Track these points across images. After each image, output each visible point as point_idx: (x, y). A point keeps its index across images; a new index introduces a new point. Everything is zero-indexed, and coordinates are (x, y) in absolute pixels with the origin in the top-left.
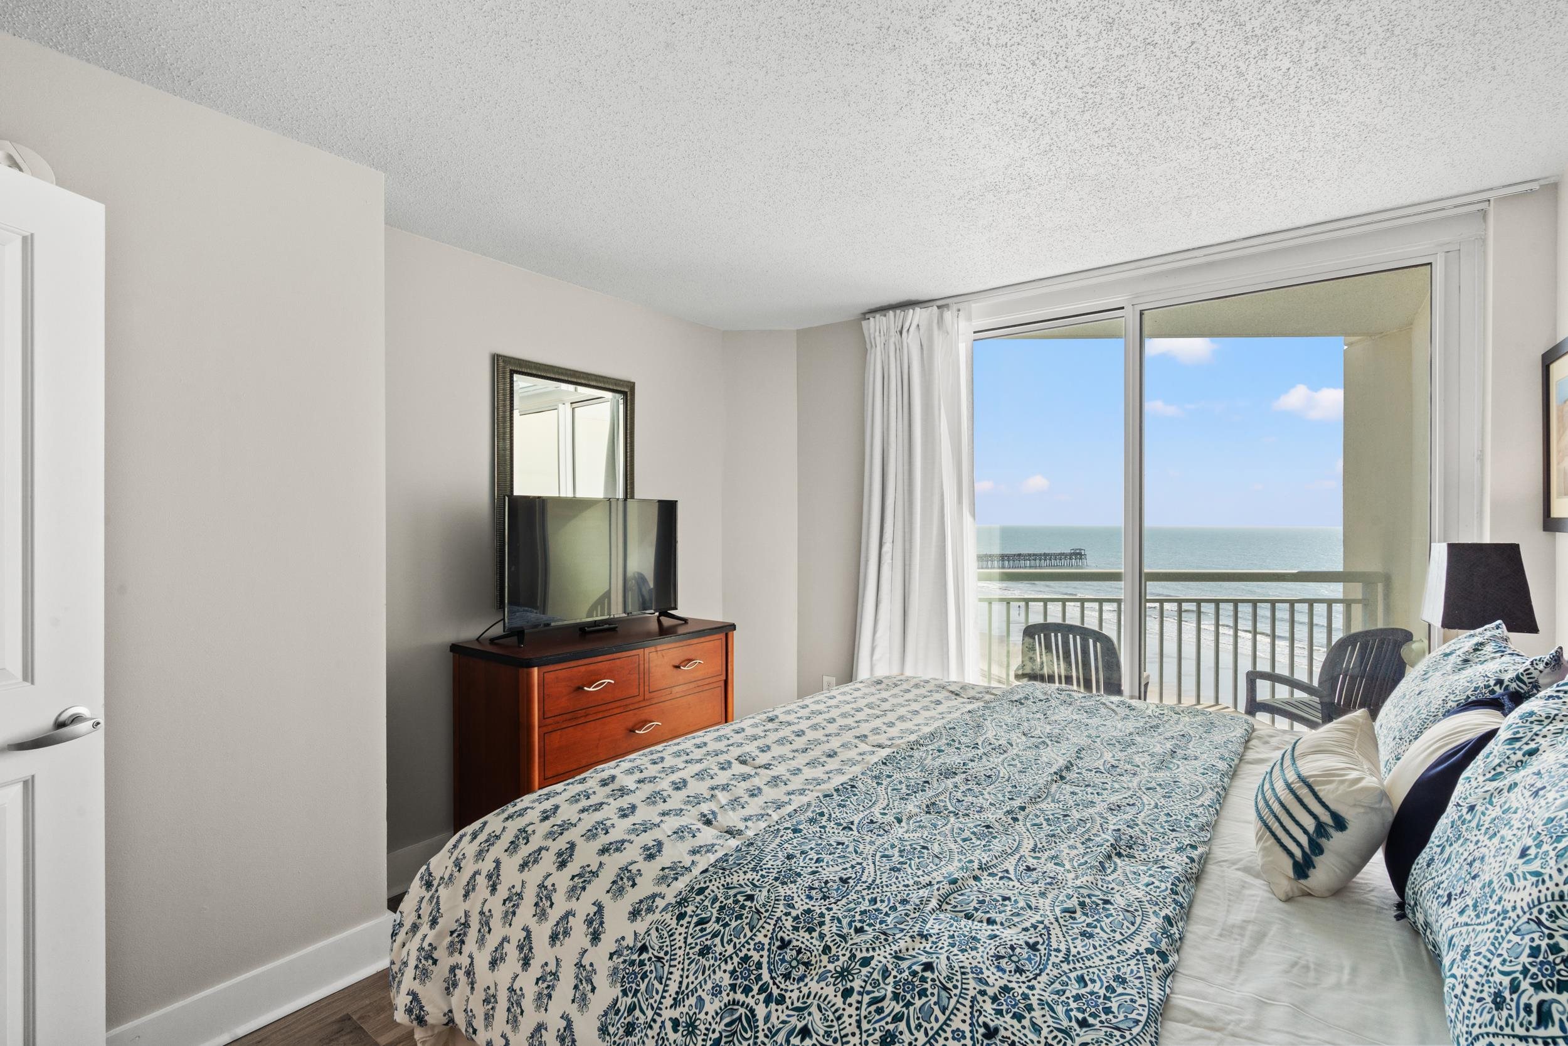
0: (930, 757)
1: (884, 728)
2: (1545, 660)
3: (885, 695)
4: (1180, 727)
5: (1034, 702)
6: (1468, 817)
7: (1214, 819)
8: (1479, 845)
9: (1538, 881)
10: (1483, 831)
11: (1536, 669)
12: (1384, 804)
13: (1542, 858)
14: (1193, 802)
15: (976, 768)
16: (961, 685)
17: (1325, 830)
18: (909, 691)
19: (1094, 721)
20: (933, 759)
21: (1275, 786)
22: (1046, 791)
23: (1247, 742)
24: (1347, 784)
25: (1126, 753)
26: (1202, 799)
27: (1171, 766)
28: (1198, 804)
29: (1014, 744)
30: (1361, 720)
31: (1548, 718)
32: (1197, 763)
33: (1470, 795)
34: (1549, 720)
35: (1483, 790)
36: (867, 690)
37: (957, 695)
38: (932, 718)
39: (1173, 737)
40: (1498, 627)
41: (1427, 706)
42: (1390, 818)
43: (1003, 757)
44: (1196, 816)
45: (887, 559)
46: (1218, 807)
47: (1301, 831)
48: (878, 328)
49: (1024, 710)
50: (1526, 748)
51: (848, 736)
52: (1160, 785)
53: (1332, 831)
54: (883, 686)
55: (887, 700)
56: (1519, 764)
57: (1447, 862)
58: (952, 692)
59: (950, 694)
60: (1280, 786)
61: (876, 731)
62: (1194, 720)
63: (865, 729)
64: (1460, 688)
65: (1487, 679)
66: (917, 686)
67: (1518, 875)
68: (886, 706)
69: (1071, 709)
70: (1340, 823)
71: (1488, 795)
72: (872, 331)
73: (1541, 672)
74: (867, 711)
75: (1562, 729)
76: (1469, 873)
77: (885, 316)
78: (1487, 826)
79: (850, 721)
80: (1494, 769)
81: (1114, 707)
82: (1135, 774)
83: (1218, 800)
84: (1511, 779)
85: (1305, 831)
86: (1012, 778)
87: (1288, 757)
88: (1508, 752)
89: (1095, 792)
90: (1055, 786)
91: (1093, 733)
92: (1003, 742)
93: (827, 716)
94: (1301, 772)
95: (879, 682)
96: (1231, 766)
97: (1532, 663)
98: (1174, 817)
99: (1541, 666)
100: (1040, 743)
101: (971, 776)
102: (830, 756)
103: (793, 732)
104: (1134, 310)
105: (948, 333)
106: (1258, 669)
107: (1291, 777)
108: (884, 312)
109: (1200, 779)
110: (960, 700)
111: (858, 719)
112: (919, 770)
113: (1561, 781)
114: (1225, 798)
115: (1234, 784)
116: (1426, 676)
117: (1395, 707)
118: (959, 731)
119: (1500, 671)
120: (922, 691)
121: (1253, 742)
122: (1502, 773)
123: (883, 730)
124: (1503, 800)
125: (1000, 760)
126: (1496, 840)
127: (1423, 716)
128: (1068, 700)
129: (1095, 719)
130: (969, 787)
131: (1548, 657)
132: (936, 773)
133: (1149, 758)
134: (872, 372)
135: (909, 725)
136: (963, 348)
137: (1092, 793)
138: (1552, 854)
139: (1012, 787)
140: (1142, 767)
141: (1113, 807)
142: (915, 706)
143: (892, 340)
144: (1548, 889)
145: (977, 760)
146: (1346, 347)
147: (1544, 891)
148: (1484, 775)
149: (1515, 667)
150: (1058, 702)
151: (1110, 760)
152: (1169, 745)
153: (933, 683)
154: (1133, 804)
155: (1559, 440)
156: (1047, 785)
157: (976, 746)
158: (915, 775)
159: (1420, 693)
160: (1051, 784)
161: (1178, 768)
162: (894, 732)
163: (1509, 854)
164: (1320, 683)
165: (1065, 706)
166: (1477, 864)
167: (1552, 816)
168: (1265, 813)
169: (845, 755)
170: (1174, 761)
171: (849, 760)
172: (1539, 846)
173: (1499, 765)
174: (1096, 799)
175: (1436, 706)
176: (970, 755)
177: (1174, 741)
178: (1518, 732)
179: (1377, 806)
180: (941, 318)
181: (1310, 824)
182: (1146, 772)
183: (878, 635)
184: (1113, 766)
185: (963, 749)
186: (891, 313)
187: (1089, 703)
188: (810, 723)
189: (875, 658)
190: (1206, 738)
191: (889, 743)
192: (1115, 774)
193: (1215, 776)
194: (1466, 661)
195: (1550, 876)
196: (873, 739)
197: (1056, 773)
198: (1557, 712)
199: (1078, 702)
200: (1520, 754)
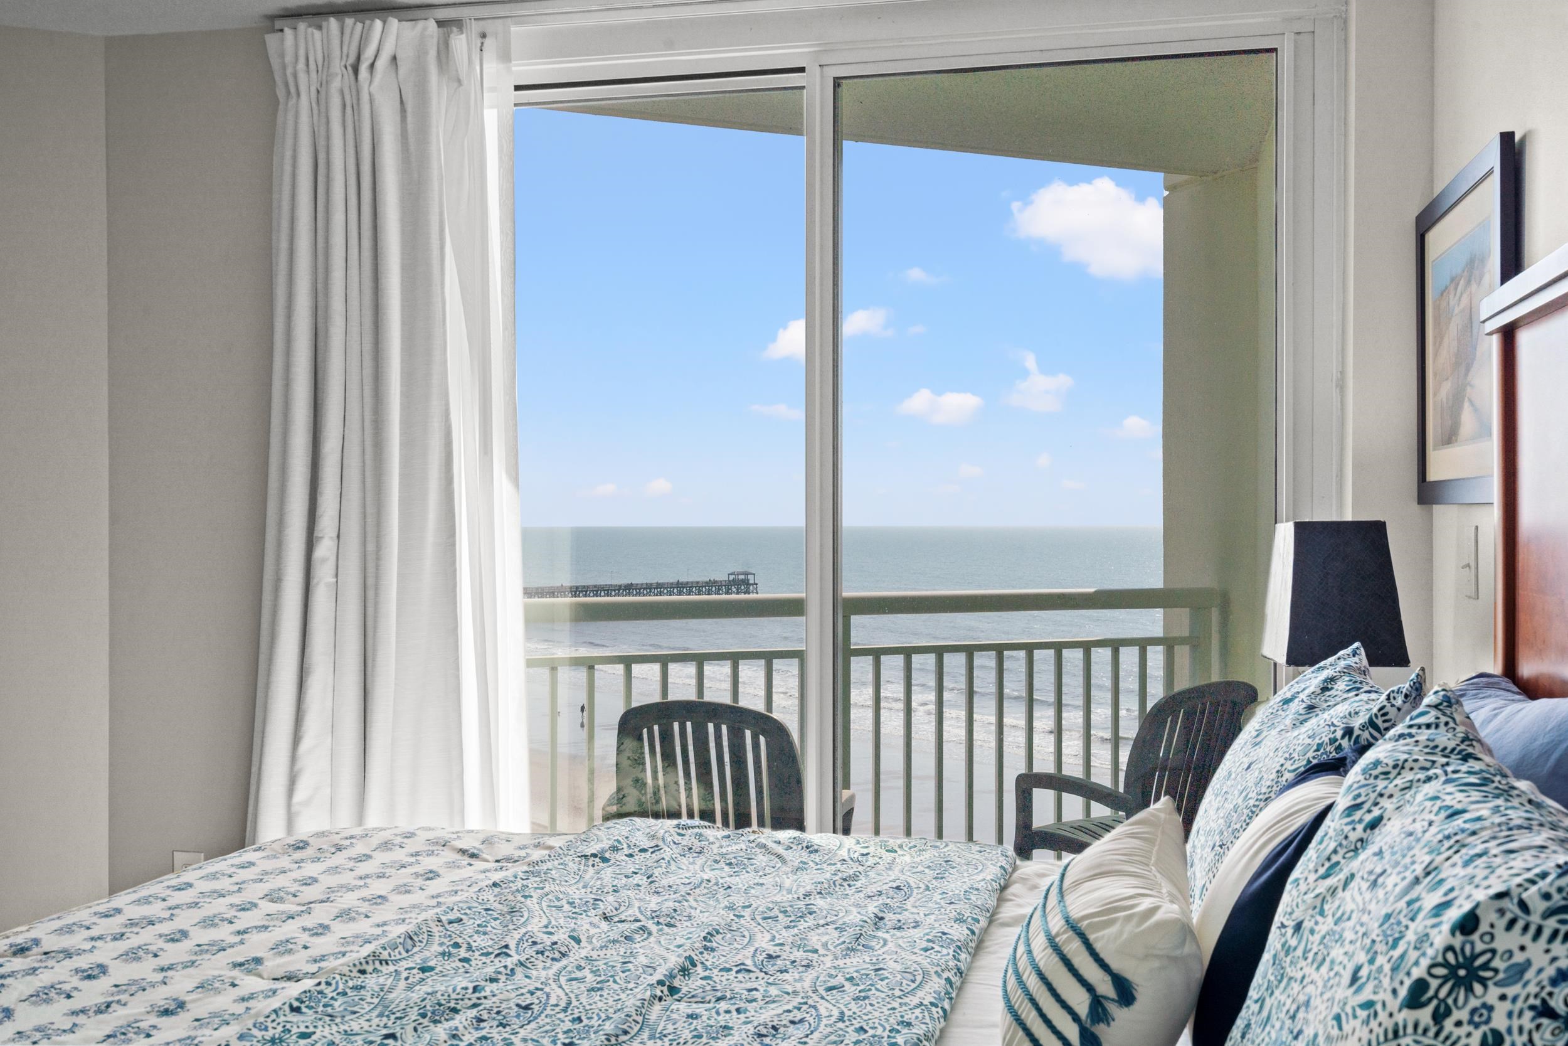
0: (402, 984)
1: (305, 938)
2: (1404, 691)
3: (311, 869)
4: (894, 873)
5: (631, 856)
6: (1293, 942)
7: (939, 1026)
8: (1305, 982)
9: (1369, 1016)
10: (1310, 960)
11: (1393, 706)
12: (1188, 949)
13: (1375, 978)
14: (906, 1000)
15: (504, 995)
16: (481, 837)
17: (1104, 1010)
18: (369, 857)
19: (741, 881)
20: (410, 988)
21: (1032, 946)
22: (640, 1019)
23: (1003, 889)
24: (1135, 920)
25: (796, 931)
26: (920, 994)
27: (873, 943)
28: (913, 1004)
29: (583, 939)
30: (1162, 815)
31: (1395, 767)
32: (916, 933)
33: (1297, 906)
34: (1397, 771)
35: (1312, 895)
36: (269, 865)
37: (473, 856)
38: (414, 907)
39: (880, 893)
40: (1355, 654)
41: (1256, 785)
42: (1199, 971)
43: (558, 966)
44: (909, 1024)
45: (324, 575)
46: (946, 1005)
47: (1069, 1018)
48: (302, 53)
49: (608, 872)
50: (1368, 818)
51: (216, 966)
52: (851, 979)
53: (1113, 1009)
54: (309, 852)
55: (315, 880)
56: (1359, 845)
57: (1266, 1025)
58: (463, 852)
59: (458, 856)
60: (1039, 943)
61: (283, 947)
62: (918, 859)
63: (257, 945)
64: (1300, 748)
65: (1332, 729)
66: (386, 846)
67: (1347, 1014)
68: (310, 893)
69: (700, 861)
70: (1125, 993)
71: (1318, 902)
72: (289, 59)
73: (1399, 709)
74: (267, 907)
75: (1411, 781)
76: (1292, 1032)
77: (320, 28)
78: (1315, 950)
79: (223, 933)
80: (1329, 859)
81: (780, 850)
82: (808, 966)
83: (947, 993)
84: (1348, 869)
85: (1076, 1018)
86: (575, 1003)
87: (1054, 891)
88: (1347, 828)
89: (733, 1008)
90: (657, 1007)
91: (738, 900)
92: (561, 936)
93: (166, 928)
94: (1071, 914)
95: (301, 846)
96: (973, 933)
97: (1388, 699)
98: (871, 1032)
99: (1399, 702)
100: (635, 931)
101: (489, 1011)
102: (166, 1012)
103: (77, 971)
104: (822, 76)
105: (459, 81)
106: (1036, 770)
107: (1056, 924)
108: (317, 19)
109: (919, 959)
110: (479, 865)
111: (241, 927)
112: (376, 1013)
113: (1404, 856)
114: (960, 989)
115: (978, 964)
116: (1259, 739)
117: (1217, 795)
118: (470, 925)
119: (1350, 714)
120: (399, 855)
121: (1014, 889)
122: (1338, 863)
123: (301, 943)
124: (1337, 903)
125: (551, 972)
126: (1324, 969)
127: (1252, 802)
128: (697, 845)
129: (744, 876)
130: (483, 1033)
131: (1407, 685)
132: (413, 1014)
133: (836, 934)
134: (288, 154)
135: (363, 927)
136: (492, 120)
137: (728, 1012)
138: (1387, 968)
139: (573, 1021)
140: (821, 951)
141: (764, 1031)
142: (379, 887)
143: (336, 84)
144: (1380, 1024)
145: (503, 978)
146: (1167, 193)
147: (1376, 1029)
148: (1316, 871)
149: (1368, 707)
150: (677, 850)
151: (764, 945)
152: (872, 908)
153: (423, 836)
154: (802, 1021)
155: (1436, 355)
156: (643, 1008)
157: (504, 951)
158: (366, 1025)
159: (1249, 767)
160: (651, 1004)
161: (885, 944)
162: (323, 944)
163: (1338, 984)
164: (1126, 786)
165: (690, 857)
166: (1301, 1015)
167: (1389, 911)
168: (1017, 997)
169: (202, 1006)
170: (880, 934)
171: (214, 1015)
172: (1371, 961)
173: (1335, 852)
174: (734, 1020)
175: (1269, 783)
176: (490, 970)
177: (883, 900)
178: (1359, 795)
179: (1178, 953)
180: (444, 49)
181: (1081, 1002)
182: (828, 961)
183: (304, 746)
184: (770, 957)
185: (477, 959)
186: (333, 23)
187: (735, 847)
188: (123, 946)
189: (298, 797)
190: (936, 888)
191: (313, 968)
192: (771, 969)
193: (945, 951)
194: (1311, 708)
195: (1384, 1004)
196: (274, 964)
197: (661, 983)
198: (1406, 756)
199: (715, 848)
200: (1360, 827)
